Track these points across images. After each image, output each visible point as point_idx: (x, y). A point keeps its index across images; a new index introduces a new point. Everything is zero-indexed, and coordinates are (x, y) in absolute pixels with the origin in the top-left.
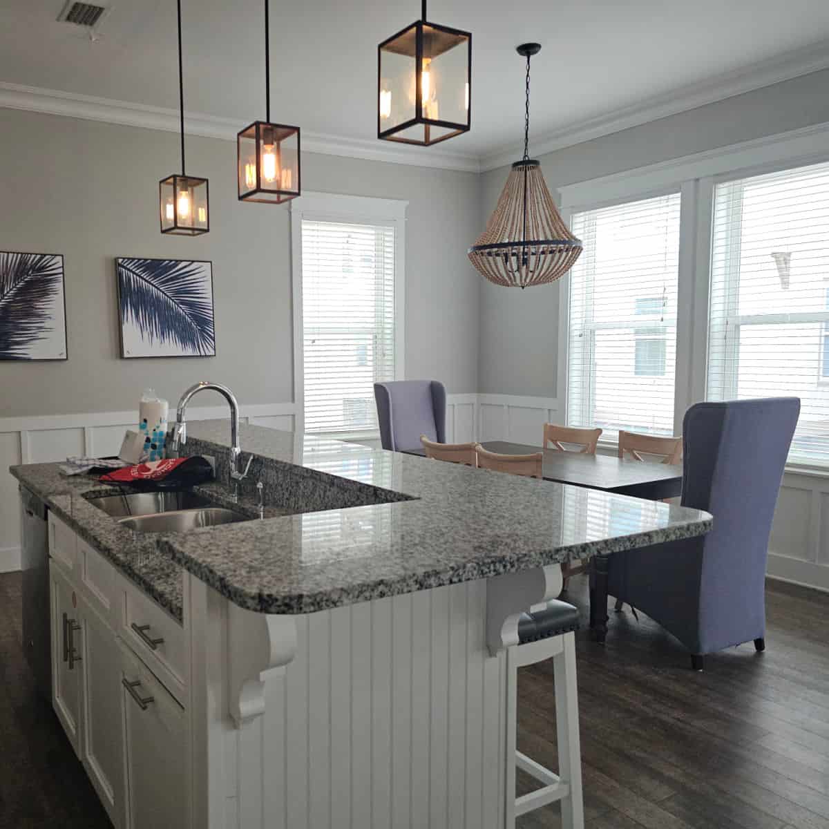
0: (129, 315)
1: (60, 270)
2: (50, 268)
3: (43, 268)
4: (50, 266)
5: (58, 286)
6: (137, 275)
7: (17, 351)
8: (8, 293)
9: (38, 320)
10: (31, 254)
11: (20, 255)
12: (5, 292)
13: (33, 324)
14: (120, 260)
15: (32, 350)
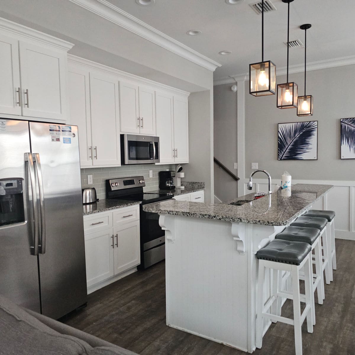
0: (345, 141)
1: (316, 126)
2: (313, 126)
3: (310, 126)
4: (312, 126)
5: (315, 133)
6: (349, 125)
7: (299, 156)
8: (297, 136)
9: (307, 145)
10: (306, 122)
11: (301, 123)
12: (296, 136)
13: (305, 147)
14: (342, 120)
15: (304, 156)
